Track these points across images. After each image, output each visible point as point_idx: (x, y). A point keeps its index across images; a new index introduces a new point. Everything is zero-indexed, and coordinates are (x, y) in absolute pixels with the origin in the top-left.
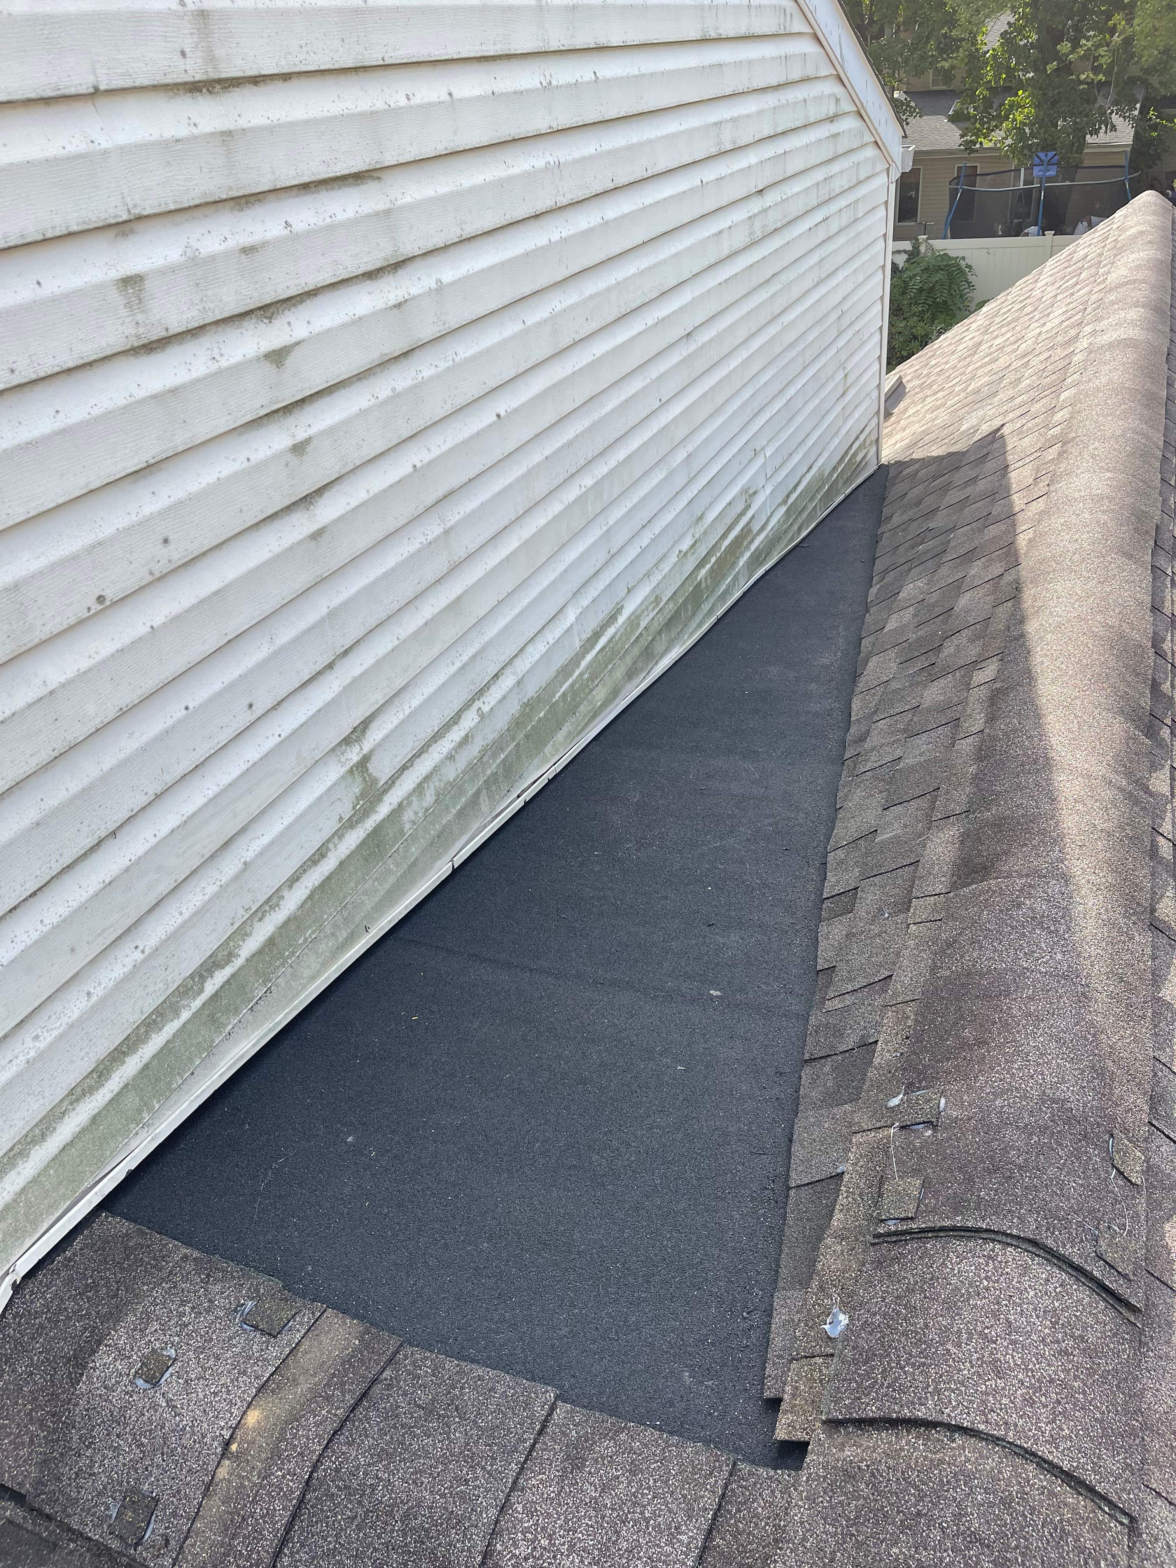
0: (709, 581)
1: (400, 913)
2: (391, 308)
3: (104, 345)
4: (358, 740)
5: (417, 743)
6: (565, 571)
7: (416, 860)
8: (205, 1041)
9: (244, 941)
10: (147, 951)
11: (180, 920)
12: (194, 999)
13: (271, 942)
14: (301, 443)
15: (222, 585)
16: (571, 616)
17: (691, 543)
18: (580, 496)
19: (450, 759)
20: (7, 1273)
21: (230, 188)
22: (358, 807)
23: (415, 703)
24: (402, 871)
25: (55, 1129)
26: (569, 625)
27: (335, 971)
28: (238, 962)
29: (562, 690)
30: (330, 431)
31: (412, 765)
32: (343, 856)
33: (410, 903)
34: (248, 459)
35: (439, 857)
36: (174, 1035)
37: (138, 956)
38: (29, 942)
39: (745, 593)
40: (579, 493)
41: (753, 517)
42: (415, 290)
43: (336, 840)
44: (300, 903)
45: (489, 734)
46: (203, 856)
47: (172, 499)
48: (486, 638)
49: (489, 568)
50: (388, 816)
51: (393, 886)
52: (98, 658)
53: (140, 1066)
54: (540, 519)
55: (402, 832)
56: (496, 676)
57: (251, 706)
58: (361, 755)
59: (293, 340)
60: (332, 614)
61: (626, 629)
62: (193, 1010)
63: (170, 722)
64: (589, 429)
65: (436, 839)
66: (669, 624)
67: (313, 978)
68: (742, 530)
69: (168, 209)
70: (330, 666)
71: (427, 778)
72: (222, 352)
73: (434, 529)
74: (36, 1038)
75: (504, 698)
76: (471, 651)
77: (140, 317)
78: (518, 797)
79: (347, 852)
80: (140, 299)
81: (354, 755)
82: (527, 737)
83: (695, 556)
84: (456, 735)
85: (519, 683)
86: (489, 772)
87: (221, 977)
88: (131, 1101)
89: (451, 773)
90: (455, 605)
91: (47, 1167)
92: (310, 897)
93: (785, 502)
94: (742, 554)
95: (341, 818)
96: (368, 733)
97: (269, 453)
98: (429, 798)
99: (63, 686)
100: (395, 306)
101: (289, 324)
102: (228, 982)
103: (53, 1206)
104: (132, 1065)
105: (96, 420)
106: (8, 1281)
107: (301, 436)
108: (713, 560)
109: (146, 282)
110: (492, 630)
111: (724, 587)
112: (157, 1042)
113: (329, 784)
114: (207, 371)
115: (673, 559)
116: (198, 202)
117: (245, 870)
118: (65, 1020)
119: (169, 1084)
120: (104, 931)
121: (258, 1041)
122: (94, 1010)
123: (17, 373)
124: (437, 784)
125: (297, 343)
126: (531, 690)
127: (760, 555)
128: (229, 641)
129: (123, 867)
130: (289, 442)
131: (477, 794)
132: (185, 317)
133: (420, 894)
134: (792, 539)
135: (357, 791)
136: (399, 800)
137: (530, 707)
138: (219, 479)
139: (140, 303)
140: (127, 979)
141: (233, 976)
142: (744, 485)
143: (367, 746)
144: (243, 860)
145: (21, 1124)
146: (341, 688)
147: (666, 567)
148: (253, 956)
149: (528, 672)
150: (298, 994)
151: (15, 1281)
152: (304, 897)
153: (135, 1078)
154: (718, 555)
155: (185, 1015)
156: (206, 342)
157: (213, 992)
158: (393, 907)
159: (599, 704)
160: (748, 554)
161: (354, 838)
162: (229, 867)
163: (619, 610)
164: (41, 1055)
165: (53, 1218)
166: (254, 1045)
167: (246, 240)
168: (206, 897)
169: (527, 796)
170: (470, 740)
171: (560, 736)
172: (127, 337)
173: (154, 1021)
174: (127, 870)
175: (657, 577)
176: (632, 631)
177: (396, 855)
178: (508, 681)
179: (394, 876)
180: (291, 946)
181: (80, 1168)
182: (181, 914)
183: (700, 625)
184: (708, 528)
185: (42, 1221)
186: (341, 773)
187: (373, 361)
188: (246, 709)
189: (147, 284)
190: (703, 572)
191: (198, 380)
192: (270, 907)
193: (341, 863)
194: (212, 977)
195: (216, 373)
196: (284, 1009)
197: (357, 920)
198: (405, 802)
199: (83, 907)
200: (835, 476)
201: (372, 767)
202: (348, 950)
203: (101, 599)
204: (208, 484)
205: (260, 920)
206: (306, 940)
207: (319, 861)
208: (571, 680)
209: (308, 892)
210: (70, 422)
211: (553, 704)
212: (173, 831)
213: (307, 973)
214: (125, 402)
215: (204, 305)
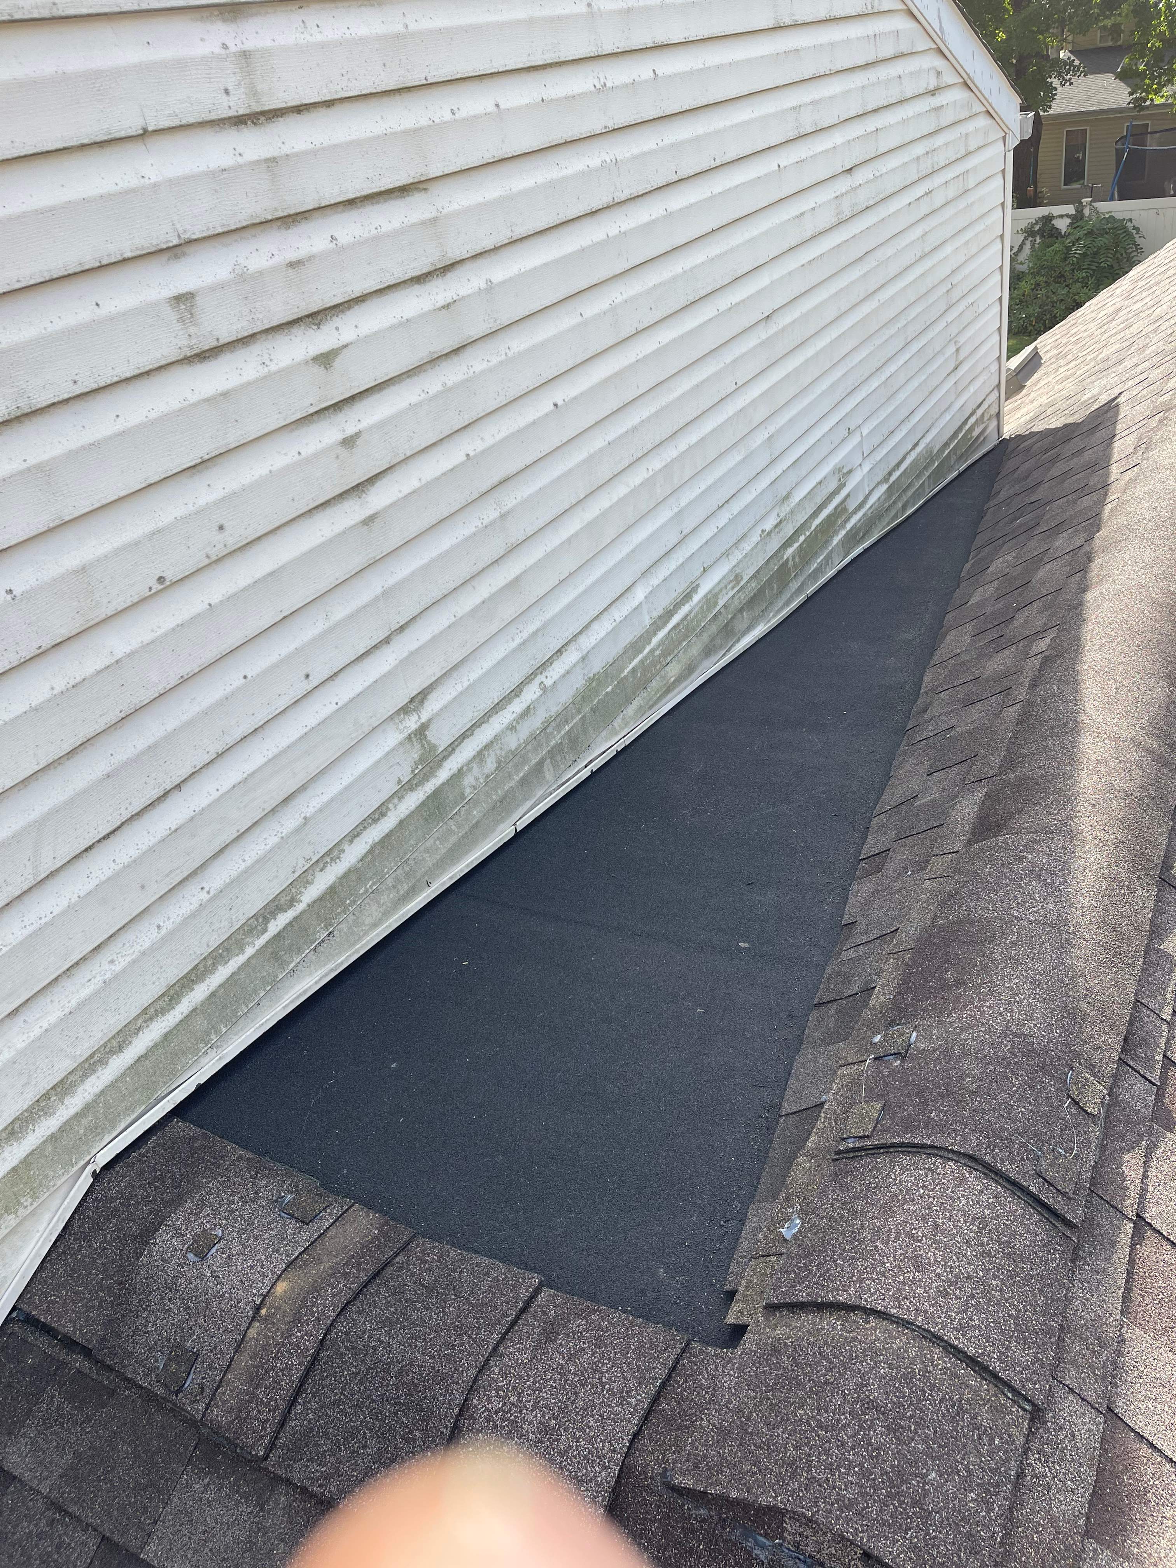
0: (797, 560)
1: (461, 870)
2: (439, 309)
3: (159, 356)
4: (416, 710)
5: (476, 714)
6: (632, 551)
7: (477, 823)
8: (269, 975)
9: (306, 888)
10: (212, 894)
11: (243, 866)
12: (258, 937)
13: (332, 890)
14: (352, 436)
15: (276, 566)
16: (640, 594)
17: (775, 522)
18: (648, 479)
19: (511, 729)
20: (88, 1163)
21: (276, 209)
22: (417, 771)
23: (474, 676)
24: (464, 832)
25: (130, 1042)
26: (637, 603)
27: (396, 921)
28: (300, 907)
29: (631, 666)
30: (380, 425)
31: (472, 734)
32: (402, 816)
33: (472, 862)
34: (299, 453)
35: (502, 820)
36: (239, 969)
37: (204, 896)
38: (103, 878)
39: (840, 572)
40: (646, 476)
41: (848, 495)
42: (463, 292)
43: (396, 801)
44: (360, 856)
45: (553, 707)
46: (264, 810)
47: (226, 491)
48: (548, 616)
49: (549, 549)
50: (448, 781)
51: (454, 845)
52: (160, 632)
53: (207, 993)
54: (604, 502)
55: (463, 797)
56: (559, 652)
57: (307, 676)
58: (419, 724)
59: (340, 344)
60: (387, 594)
61: (702, 607)
62: (257, 947)
63: (229, 689)
64: (657, 414)
65: (499, 804)
66: (752, 602)
67: (375, 925)
68: (836, 508)
69: (217, 232)
70: (387, 641)
71: (488, 747)
72: (272, 357)
73: (489, 513)
74: (112, 962)
75: (568, 673)
76: (532, 628)
77: (192, 330)
78: (586, 767)
79: (407, 812)
80: (191, 314)
81: (412, 723)
82: (594, 710)
83: (781, 535)
84: (517, 707)
85: (583, 658)
86: (553, 743)
87: (282, 920)
88: (200, 1023)
89: (512, 742)
90: (514, 584)
91: (124, 1074)
92: (371, 851)
93: (886, 479)
94: (836, 532)
95: (399, 781)
96: (426, 703)
97: (319, 446)
98: (490, 764)
99: (129, 656)
100: (443, 307)
101: (337, 329)
102: (290, 924)
103: (129, 1109)
104: (200, 993)
105: (154, 422)
106: (90, 1169)
107: (351, 430)
108: (802, 538)
109: (197, 298)
110: (554, 608)
111: (815, 565)
112: (223, 973)
113: (387, 749)
114: (257, 375)
115: (755, 538)
116: (244, 224)
117: (305, 824)
118: (138, 948)
119: (235, 1011)
120: (171, 872)
121: (321, 979)
122: (164, 940)
123: (79, 383)
124: (498, 752)
125: (345, 346)
126: (597, 666)
127: (857, 533)
128: (284, 618)
129: (188, 817)
130: (340, 437)
131: (541, 763)
132: (235, 327)
133: (482, 854)
134: (896, 517)
135: (416, 756)
136: (459, 766)
137: (595, 683)
138: (271, 471)
139: (192, 317)
140: (193, 915)
141: (295, 919)
142: (836, 465)
143: (425, 715)
144: (303, 815)
145: (100, 1035)
146: (397, 662)
147: (747, 546)
148: (315, 902)
149: (593, 648)
150: (360, 939)
151: (95, 1171)
152: (364, 851)
153: (202, 1004)
154: (808, 534)
155: (250, 951)
156: (257, 349)
157: (276, 932)
158: (454, 865)
159: (672, 679)
160: (843, 533)
161: (413, 800)
162: (290, 821)
163: (695, 589)
164: (116, 977)
165: (129, 1120)
166: (316, 983)
167: (292, 255)
168: (268, 847)
169: (594, 766)
170: (532, 712)
171: (630, 710)
172: (180, 348)
173: (221, 955)
174: (192, 819)
175: (737, 556)
176: (709, 609)
177: (457, 817)
178: (571, 657)
179: (456, 837)
180: (352, 895)
181: (154, 1078)
182: (244, 861)
183: (787, 603)
184: (794, 507)
185: (120, 1121)
186: (400, 740)
187: (422, 359)
188: (303, 678)
189: (199, 300)
190: (790, 551)
191: (249, 384)
192: (332, 859)
193: (401, 822)
194: (275, 919)
195: (265, 377)
196: (346, 951)
197: (418, 875)
198: (465, 768)
199: (152, 850)
200: (946, 452)
201: (431, 735)
202: (409, 902)
203: (161, 580)
204: (261, 476)
205: (321, 870)
206: (366, 891)
207: (379, 819)
208: (640, 657)
209: (368, 847)
210: (129, 425)
211: (622, 679)
212: (234, 787)
213: (368, 921)
214: (180, 405)
215: (253, 316)
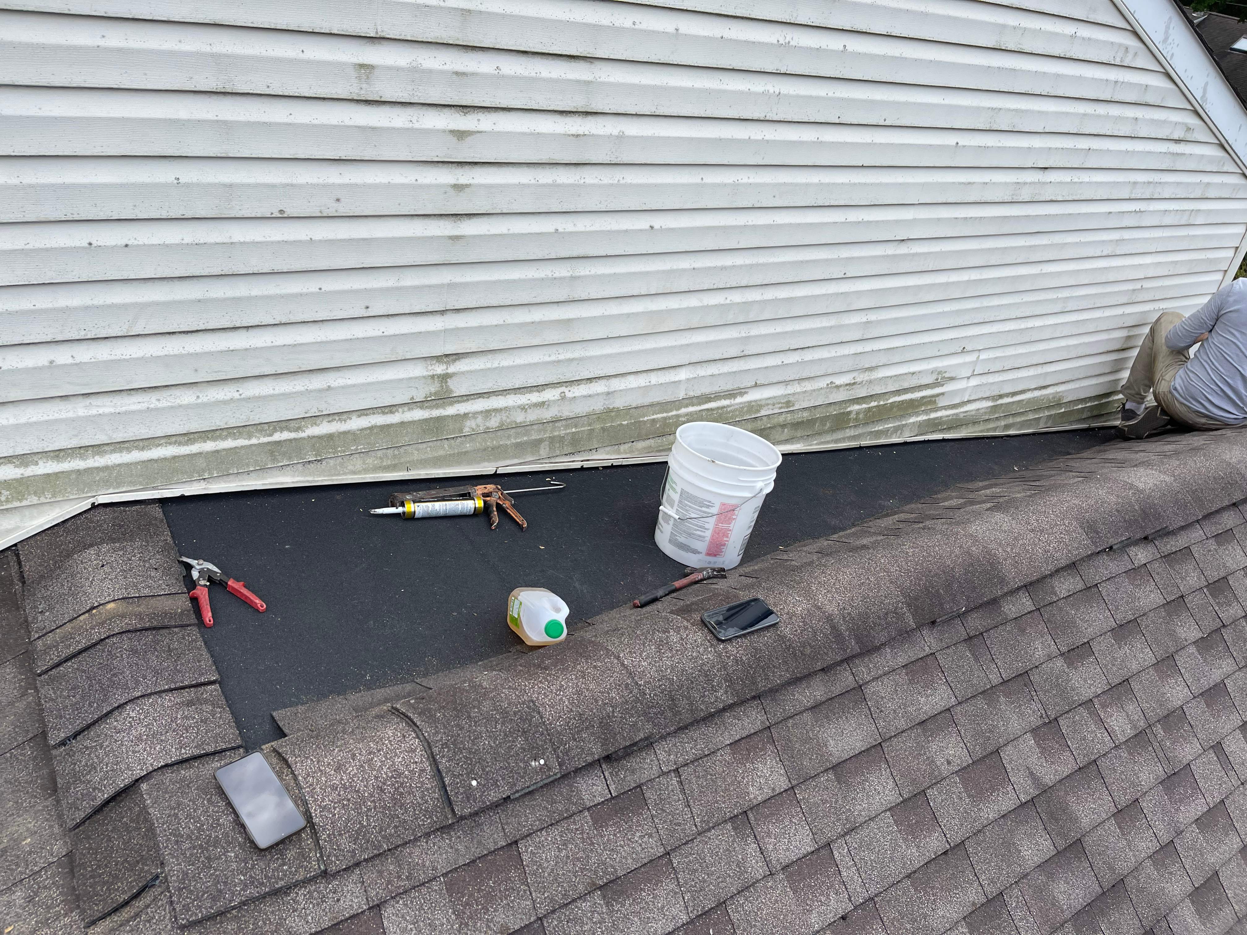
0: (861, 416)
1: (438, 474)
2: (569, 135)
3: (334, 92)
4: (448, 363)
5: (495, 387)
6: (687, 345)
7: (466, 452)
8: (262, 461)
9: (312, 426)
10: (242, 397)
11: (271, 392)
12: (264, 436)
13: (330, 437)
14: (462, 185)
15: (370, 237)
16: (683, 375)
17: (848, 382)
18: (722, 305)
19: (522, 409)
20: (94, 496)
21: (458, 39)
22: (429, 399)
23: (505, 363)
24: (452, 452)
25: (151, 449)
26: (677, 379)
27: (371, 478)
28: (301, 435)
29: (653, 417)
30: (489, 187)
31: (488, 398)
32: (406, 420)
33: (449, 473)
34: (416, 180)
35: (489, 460)
36: (242, 447)
37: (236, 395)
38: (172, 353)
39: (905, 443)
40: (722, 302)
41: (943, 394)
42: (597, 132)
43: (406, 409)
44: (360, 428)
45: (567, 411)
46: (300, 368)
47: (351, 181)
48: (588, 354)
50: (452, 416)
51: (441, 456)
52: (268, 239)
53: (214, 449)
54: (673, 303)
55: (461, 431)
56: (590, 380)
57: (367, 307)
58: (445, 372)
59: (476, 129)
60: (451, 286)
61: (743, 408)
62: (260, 441)
63: (305, 290)
65: (490, 449)
66: (797, 425)
67: (354, 473)
68: (923, 398)
69: (406, 38)
70: (443, 312)
71: (496, 410)
72: (419, 120)
74: (159, 400)
75: (589, 396)
76: (569, 355)
77: (364, 86)
78: (579, 461)
79: (410, 419)
80: (368, 77)
81: (440, 369)
82: (603, 429)
83: (850, 392)
84: (535, 397)
85: (608, 393)
87: (286, 435)
88: (201, 463)
89: (520, 417)
90: (567, 323)
91: (137, 463)
92: (371, 428)
93: (994, 398)
94: (917, 414)
95: (412, 398)
96: (457, 363)
97: (434, 182)
98: (494, 422)
99: (241, 243)
100: (573, 135)
101: (479, 120)
102: (290, 440)
103: (131, 483)
104: (209, 446)
105: (315, 126)
106: (92, 500)
107: (463, 181)
108: (873, 404)
109: (376, 70)
110: (595, 351)
111: (881, 428)
112: (229, 443)
113: (411, 375)
114: (403, 126)
115: (823, 383)
116: (430, 40)
117: (327, 390)
118: (178, 401)
119: (228, 469)
120: (219, 371)
121: (297, 482)
122: (197, 406)
123: (271, 88)
124: (504, 418)
125: (478, 132)
126: (619, 403)
127: (940, 424)
128: (363, 268)
129: (244, 347)
130: (453, 181)
131: (540, 441)
132: (397, 95)
135: (433, 390)
136: (466, 411)
137: (609, 413)
138: (389, 183)
139: (367, 79)
140: (225, 402)
141: (295, 439)
142: (937, 367)
143: (453, 369)
144: (328, 384)
145: (132, 434)
146: (443, 328)
147: (808, 386)
148: (314, 437)
149: (620, 391)
150: (339, 475)
151: (94, 503)
152: (365, 426)
153: (207, 453)
154: (882, 403)
155: (254, 441)
156: (410, 111)
157: (278, 440)
158: (435, 468)
160: (923, 418)
161: (418, 414)
162: (317, 382)
163: (741, 392)
164: (157, 409)
165: (129, 489)
166: (293, 482)
167: (460, 68)
168: (294, 390)
170: (546, 406)
171: (639, 444)
172: (350, 93)
173: (234, 433)
174: (246, 350)
175: (796, 388)
176: (750, 411)
177: (452, 441)
178: (599, 387)
179: (444, 452)
180: (344, 446)
181: (156, 476)
182: (274, 390)
183: (836, 441)
184: (876, 379)
185: (123, 486)
186: (424, 374)
187: (542, 160)
188: (363, 307)
189: (376, 72)
190: (856, 407)
191: (394, 128)
192: (340, 419)
193: (402, 423)
194: (281, 432)
195: (408, 129)
196: (324, 476)
197: (402, 460)
198: (470, 415)
199: (211, 353)
201: (451, 383)
202: (387, 472)
203: (281, 211)
204: (380, 182)
205: (329, 422)
206: (357, 449)
207: (387, 413)
208: (665, 415)
209: (370, 425)
210: (296, 121)
211: (640, 422)
212: (284, 345)
213: (350, 467)
214: (337, 123)
215: (414, 92)
